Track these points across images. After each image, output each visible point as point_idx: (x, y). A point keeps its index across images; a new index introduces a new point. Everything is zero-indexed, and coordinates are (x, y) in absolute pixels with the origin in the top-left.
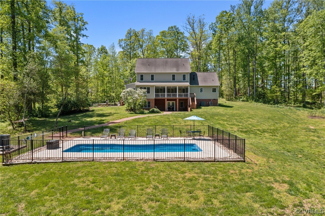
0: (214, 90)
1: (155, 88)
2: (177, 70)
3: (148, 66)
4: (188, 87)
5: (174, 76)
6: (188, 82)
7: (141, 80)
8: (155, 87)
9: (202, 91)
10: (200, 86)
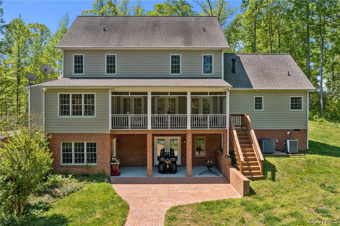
0: (296, 104)
1: (110, 96)
2: (187, 42)
3: (103, 32)
4: (225, 93)
5: (176, 60)
6: (220, 78)
7: (76, 72)
8: (113, 93)
9: (261, 105)
10: (255, 91)
